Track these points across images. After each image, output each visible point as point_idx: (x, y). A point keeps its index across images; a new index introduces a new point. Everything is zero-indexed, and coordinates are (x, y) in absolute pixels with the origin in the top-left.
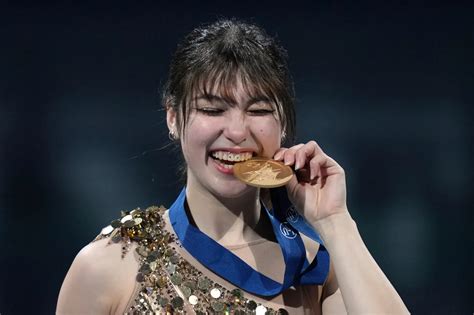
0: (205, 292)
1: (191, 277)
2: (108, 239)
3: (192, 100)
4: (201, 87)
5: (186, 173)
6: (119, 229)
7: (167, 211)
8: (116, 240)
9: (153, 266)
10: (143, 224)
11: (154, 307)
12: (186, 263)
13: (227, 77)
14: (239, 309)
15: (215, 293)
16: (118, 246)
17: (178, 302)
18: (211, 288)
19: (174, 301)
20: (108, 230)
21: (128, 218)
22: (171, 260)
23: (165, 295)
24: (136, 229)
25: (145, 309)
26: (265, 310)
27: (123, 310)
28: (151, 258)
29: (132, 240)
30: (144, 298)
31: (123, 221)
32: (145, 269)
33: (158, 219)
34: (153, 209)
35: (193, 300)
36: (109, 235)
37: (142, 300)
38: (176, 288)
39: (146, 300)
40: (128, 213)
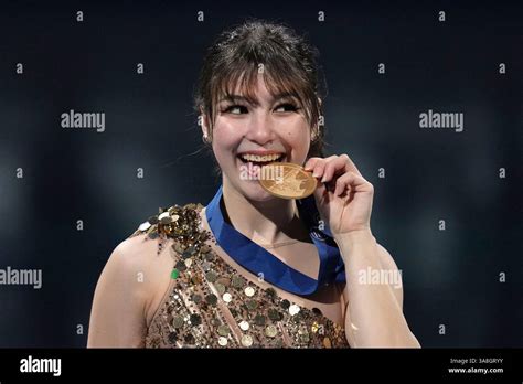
0: (239, 289)
1: (226, 274)
2: (145, 235)
3: (217, 102)
4: (224, 90)
5: (221, 175)
6: (156, 226)
7: (204, 209)
8: (153, 236)
9: (188, 263)
10: (179, 221)
11: (188, 304)
12: (220, 261)
13: (248, 77)
14: (273, 307)
15: (249, 292)
16: (155, 242)
17: (212, 299)
18: (245, 285)
19: (208, 298)
20: (145, 226)
21: (166, 215)
22: (207, 257)
23: (200, 292)
24: (173, 226)
25: (179, 305)
26: (299, 310)
27: (157, 305)
28: (187, 255)
29: (168, 236)
30: (178, 294)
31: (160, 218)
32: (180, 266)
33: (195, 216)
34: (190, 206)
35: (227, 297)
36: (146, 231)
37: (176, 297)
38: (211, 285)
39: (180, 297)
40: (165, 211)
